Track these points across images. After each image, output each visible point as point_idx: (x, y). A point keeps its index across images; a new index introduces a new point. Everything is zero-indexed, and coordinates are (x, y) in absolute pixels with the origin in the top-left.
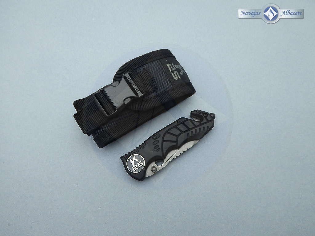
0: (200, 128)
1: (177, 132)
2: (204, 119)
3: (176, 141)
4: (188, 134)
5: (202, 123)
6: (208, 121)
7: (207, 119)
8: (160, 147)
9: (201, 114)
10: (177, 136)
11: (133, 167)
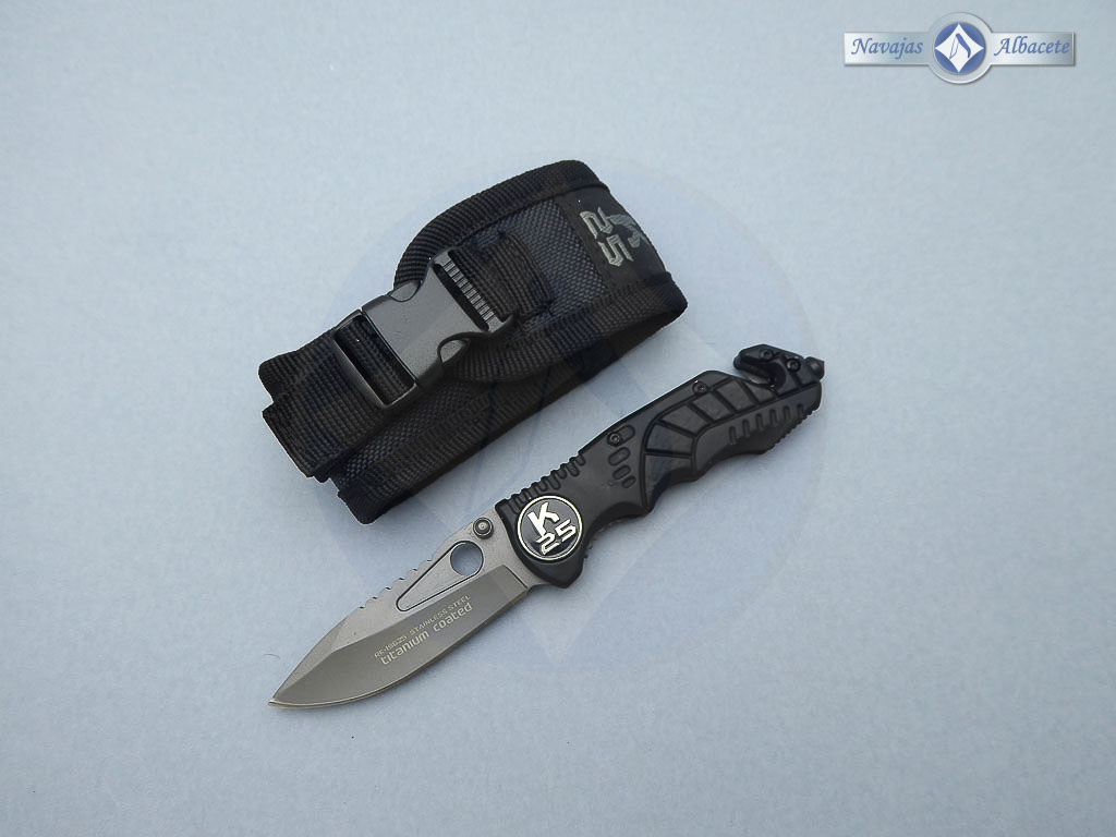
0: (772, 411)
1: (695, 423)
2: (788, 378)
3: (690, 454)
4: (732, 429)
5: (780, 391)
6: (801, 387)
7: (797, 379)
8: (634, 471)
9: (779, 361)
10: (695, 436)
11: (539, 541)
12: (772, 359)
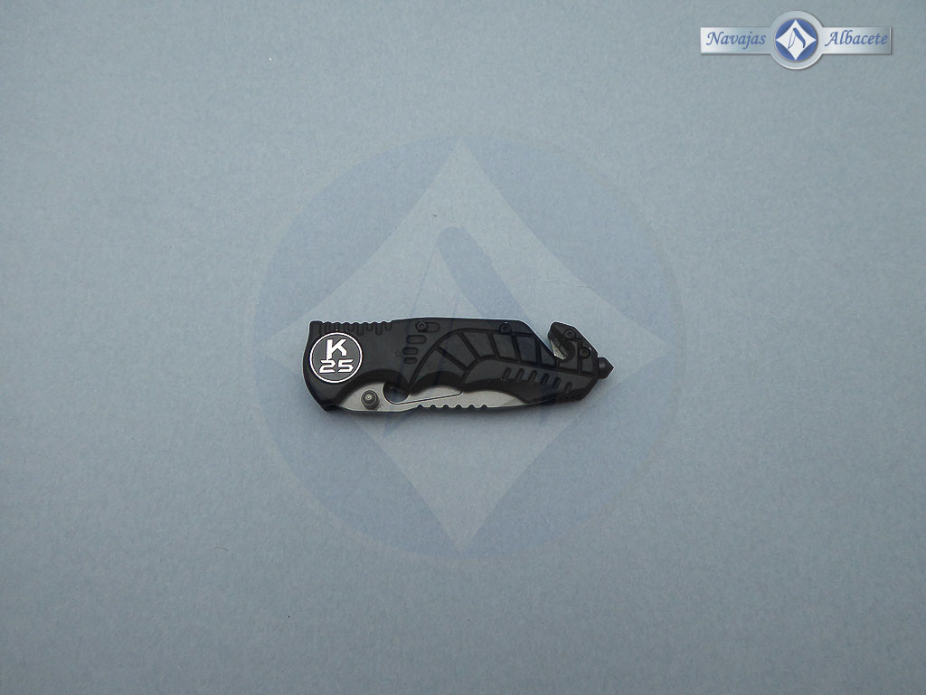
0: (546, 376)
1: (484, 349)
2: (575, 359)
3: (467, 369)
4: (508, 370)
6: (580, 371)
7: (580, 365)
8: (419, 357)
9: (575, 344)
12: (572, 340)
